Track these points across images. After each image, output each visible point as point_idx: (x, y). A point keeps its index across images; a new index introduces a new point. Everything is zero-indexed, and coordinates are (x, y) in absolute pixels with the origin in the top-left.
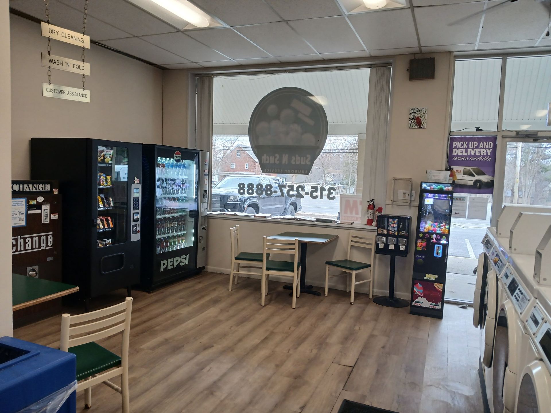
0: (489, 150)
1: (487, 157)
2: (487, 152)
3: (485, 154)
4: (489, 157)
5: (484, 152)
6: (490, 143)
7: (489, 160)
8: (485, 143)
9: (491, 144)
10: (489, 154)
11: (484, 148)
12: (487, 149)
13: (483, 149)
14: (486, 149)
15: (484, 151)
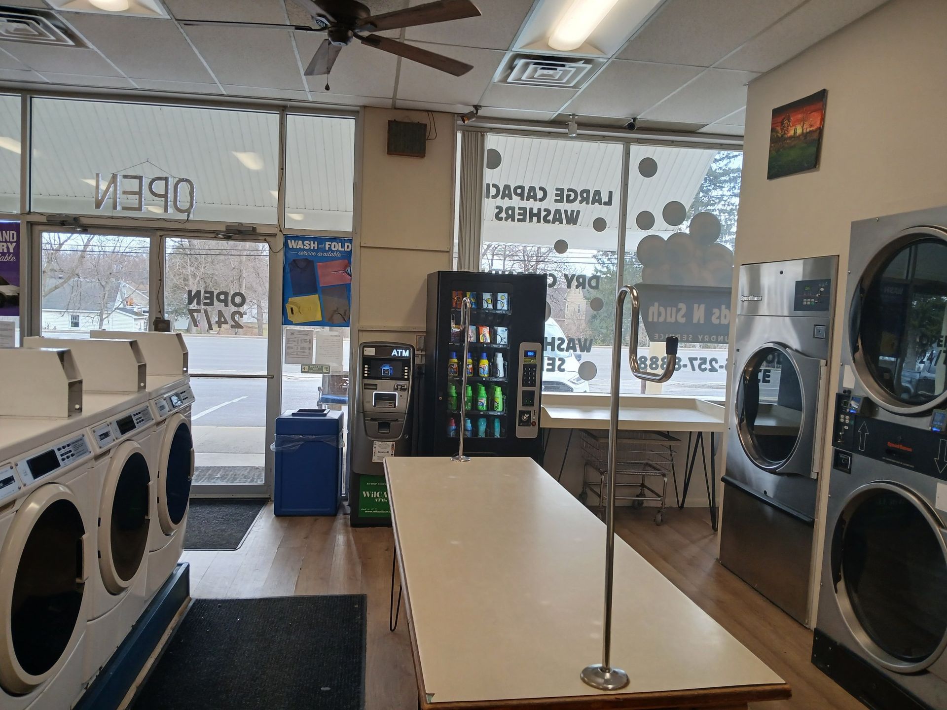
0: (11, 244)
1: (9, 256)
2: (8, 248)
3: (5, 251)
4: (12, 255)
5: (3, 248)
6: (11, 232)
7: (12, 260)
8: (4, 232)
9: (13, 234)
10: (11, 251)
11: (4, 240)
12: (9, 242)
13: (3, 242)
14: (6, 242)
15: (3, 246)
